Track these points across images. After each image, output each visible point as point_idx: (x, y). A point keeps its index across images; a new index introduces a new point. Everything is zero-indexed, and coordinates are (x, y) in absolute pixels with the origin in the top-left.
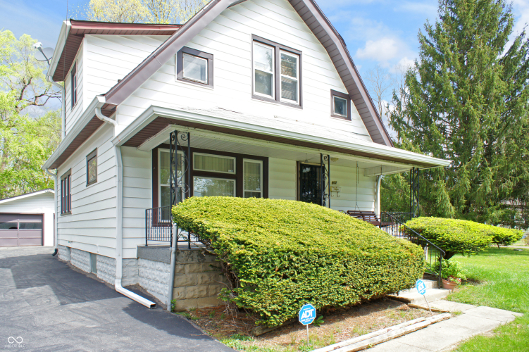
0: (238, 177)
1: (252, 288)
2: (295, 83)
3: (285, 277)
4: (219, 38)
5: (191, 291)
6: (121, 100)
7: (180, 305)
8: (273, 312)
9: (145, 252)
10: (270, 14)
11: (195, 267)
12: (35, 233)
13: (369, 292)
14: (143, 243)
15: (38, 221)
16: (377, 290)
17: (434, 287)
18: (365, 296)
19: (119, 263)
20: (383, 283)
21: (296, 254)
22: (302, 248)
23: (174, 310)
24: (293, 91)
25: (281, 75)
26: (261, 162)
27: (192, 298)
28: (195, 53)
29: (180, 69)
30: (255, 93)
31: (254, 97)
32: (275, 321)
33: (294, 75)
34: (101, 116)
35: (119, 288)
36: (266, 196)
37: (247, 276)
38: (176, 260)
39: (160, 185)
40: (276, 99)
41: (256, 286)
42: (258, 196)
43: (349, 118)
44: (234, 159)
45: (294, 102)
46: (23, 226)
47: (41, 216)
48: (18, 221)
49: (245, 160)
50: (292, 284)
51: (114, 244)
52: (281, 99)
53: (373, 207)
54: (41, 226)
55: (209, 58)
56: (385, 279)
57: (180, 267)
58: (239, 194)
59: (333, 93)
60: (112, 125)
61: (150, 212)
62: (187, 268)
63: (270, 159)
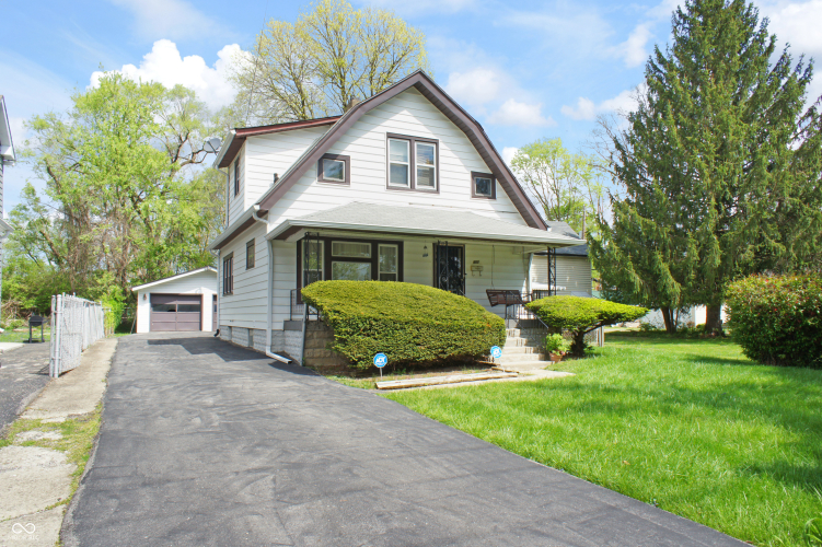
0: (373, 261)
1: (342, 341)
2: (432, 169)
3: (368, 335)
4: (359, 141)
5: (318, 353)
6: (271, 205)
7: (310, 362)
8: (360, 359)
9: (289, 325)
10: (405, 112)
11: (322, 333)
12: (193, 316)
13: (444, 353)
14: (287, 317)
15: (196, 303)
16: (451, 352)
17: (541, 359)
18: (441, 356)
19: (269, 334)
20: (457, 346)
21: (376, 320)
22: (381, 316)
23: (304, 365)
24: (430, 177)
25: (416, 164)
26: (396, 246)
27: (319, 357)
28: (334, 157)
29: (320, 172)
30: (390, 184)
31: (388, 188)
32: (361, 365)
33: (432, 163)
34: (256, 218)
35: (268, 352)
36: (401, 279)
37: (339, 333)
38: (306, 328)
39: (303, 270)
40: (412, 187)
41: (345, 340)
42: (392, 278)
43: (494, 197)
44: (370, 244)
45: (430, 188)
46: (183, 308)
47: (199, 297)
48: (177, 303)
49: (380, 245)
50: (373, 341)
51: (265, 318)
52: (417, 187)
53: (525, 284)
54: (199, 308)
55: (347, 159)
56: (458, 343)
57: (309, 333)
58: (374, 277)
59: (474, 174)
60: (266, 225)
61: (295, 292)
62: (315, 335)
63: (405, 244)
